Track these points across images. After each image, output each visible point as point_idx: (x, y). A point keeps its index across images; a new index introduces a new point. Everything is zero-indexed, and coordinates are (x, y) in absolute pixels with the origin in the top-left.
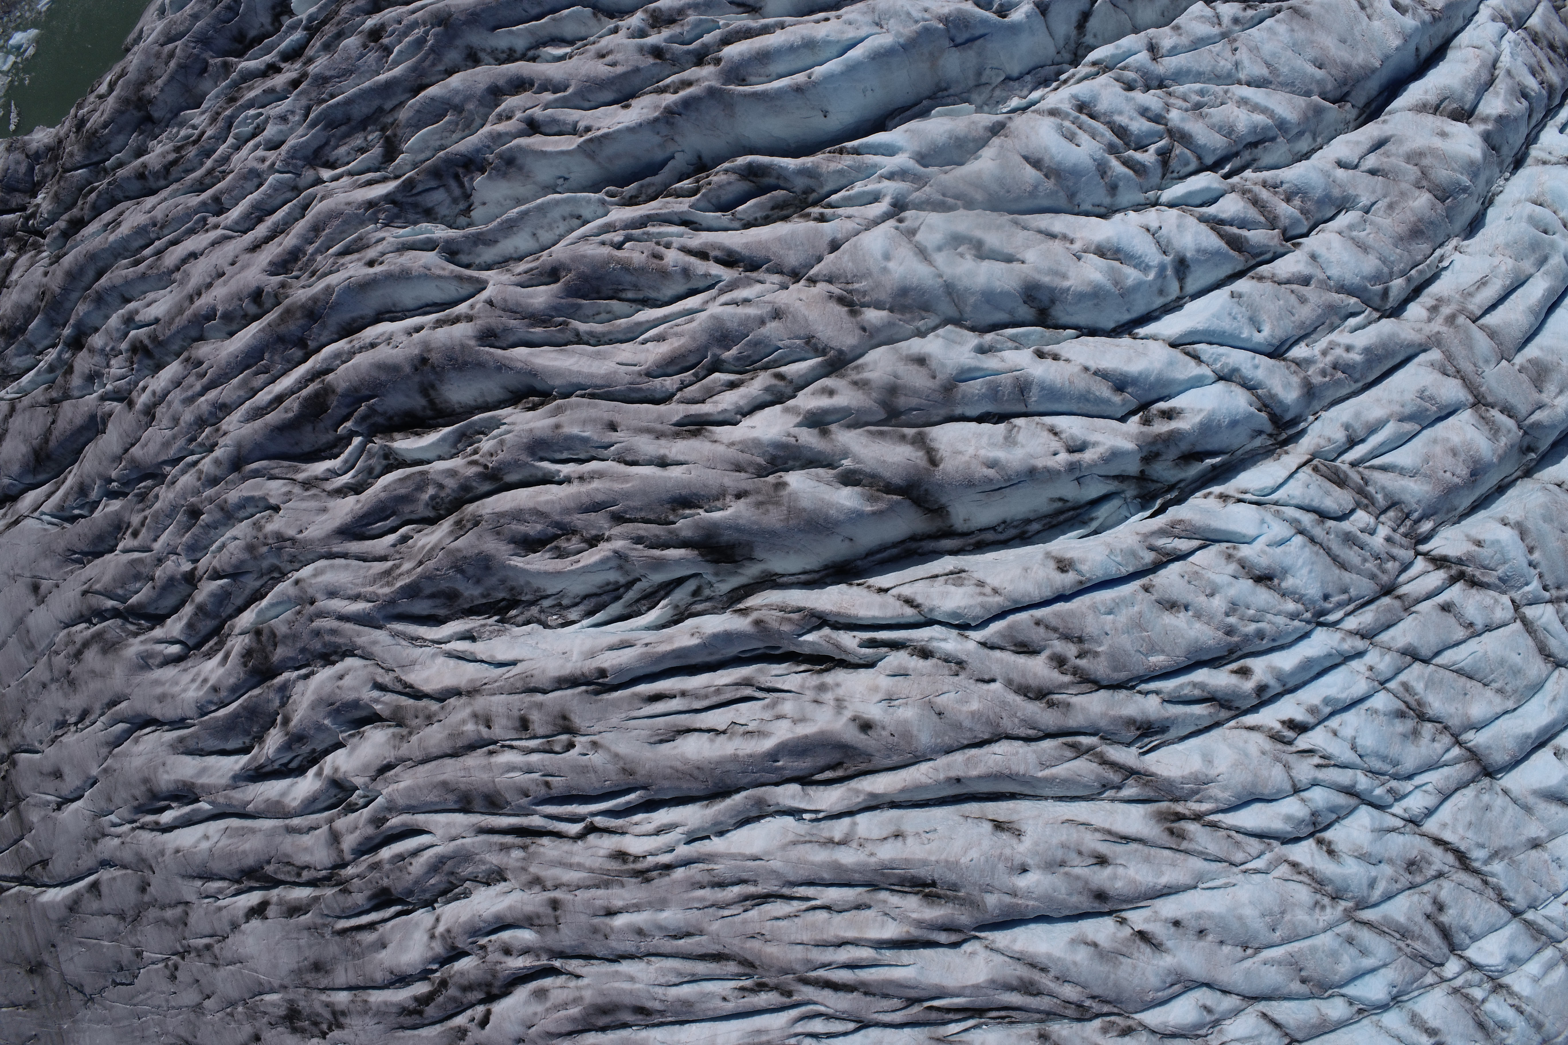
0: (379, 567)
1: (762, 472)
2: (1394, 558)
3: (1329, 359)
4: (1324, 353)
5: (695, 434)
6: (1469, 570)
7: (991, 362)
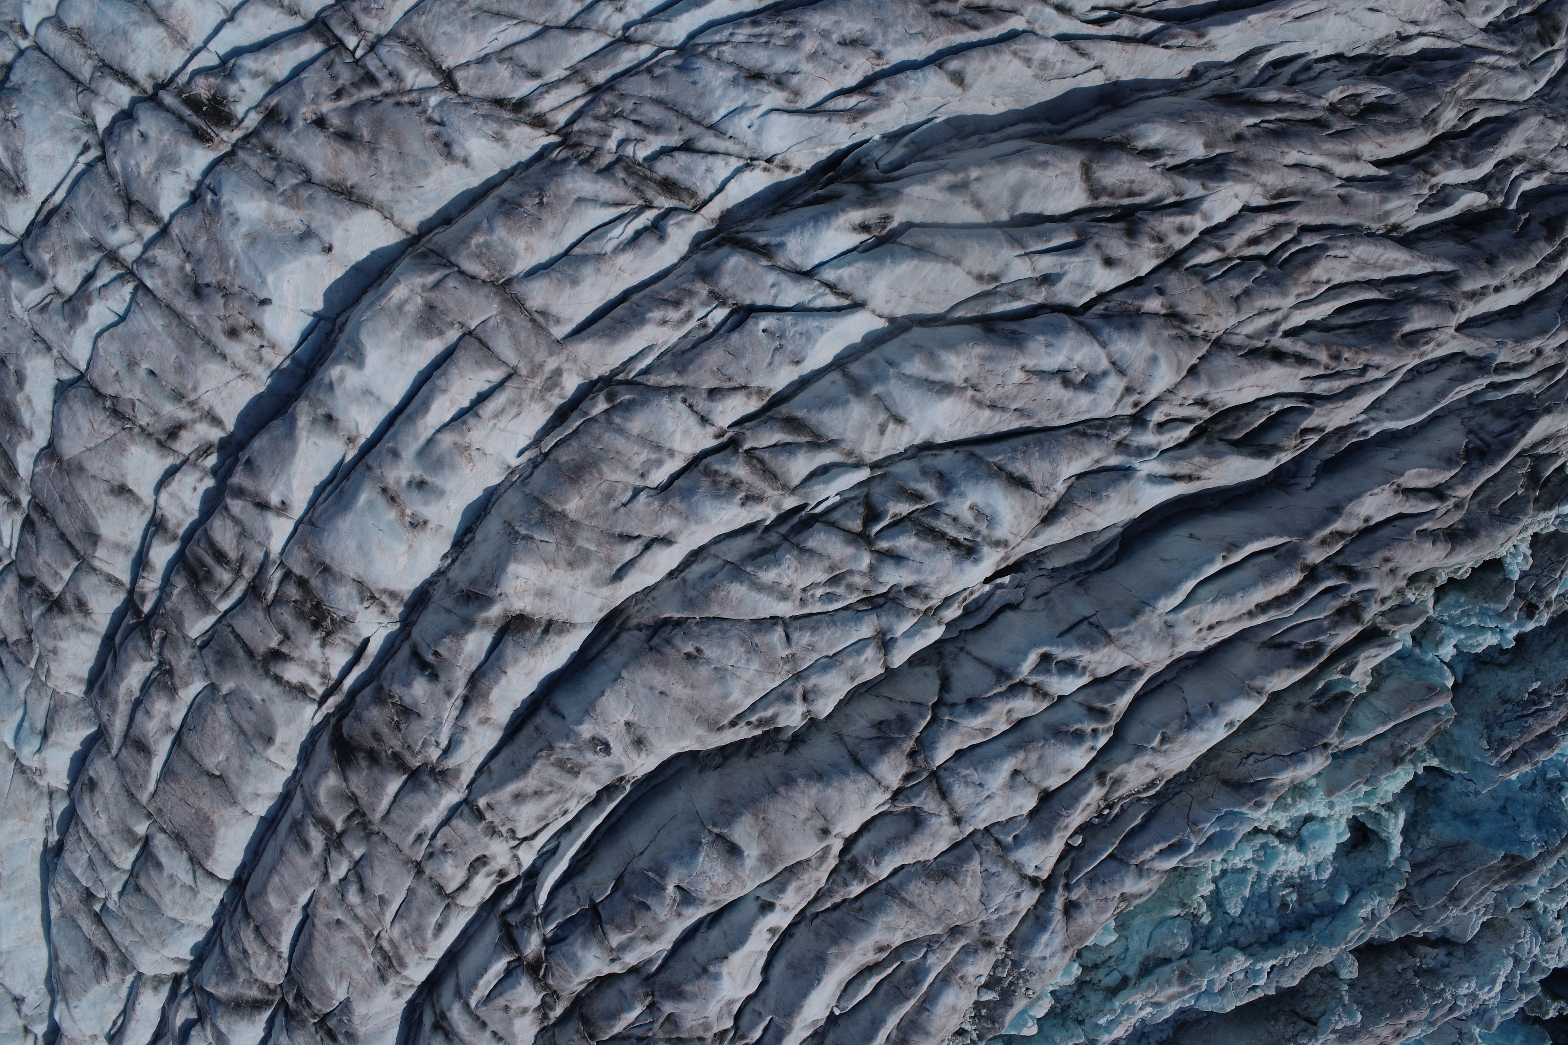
0: (1480, 94)
1: (1225, 157)
2: (597, 118)
3: (684, 310)
4: (689, 316)
5: (1280, 194)
6: (507, 115)
7: (1046, 264)
